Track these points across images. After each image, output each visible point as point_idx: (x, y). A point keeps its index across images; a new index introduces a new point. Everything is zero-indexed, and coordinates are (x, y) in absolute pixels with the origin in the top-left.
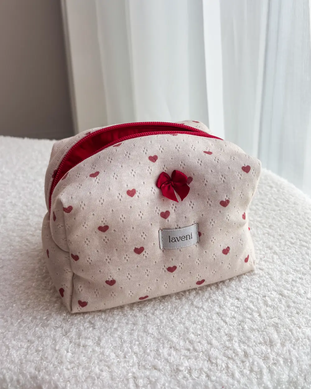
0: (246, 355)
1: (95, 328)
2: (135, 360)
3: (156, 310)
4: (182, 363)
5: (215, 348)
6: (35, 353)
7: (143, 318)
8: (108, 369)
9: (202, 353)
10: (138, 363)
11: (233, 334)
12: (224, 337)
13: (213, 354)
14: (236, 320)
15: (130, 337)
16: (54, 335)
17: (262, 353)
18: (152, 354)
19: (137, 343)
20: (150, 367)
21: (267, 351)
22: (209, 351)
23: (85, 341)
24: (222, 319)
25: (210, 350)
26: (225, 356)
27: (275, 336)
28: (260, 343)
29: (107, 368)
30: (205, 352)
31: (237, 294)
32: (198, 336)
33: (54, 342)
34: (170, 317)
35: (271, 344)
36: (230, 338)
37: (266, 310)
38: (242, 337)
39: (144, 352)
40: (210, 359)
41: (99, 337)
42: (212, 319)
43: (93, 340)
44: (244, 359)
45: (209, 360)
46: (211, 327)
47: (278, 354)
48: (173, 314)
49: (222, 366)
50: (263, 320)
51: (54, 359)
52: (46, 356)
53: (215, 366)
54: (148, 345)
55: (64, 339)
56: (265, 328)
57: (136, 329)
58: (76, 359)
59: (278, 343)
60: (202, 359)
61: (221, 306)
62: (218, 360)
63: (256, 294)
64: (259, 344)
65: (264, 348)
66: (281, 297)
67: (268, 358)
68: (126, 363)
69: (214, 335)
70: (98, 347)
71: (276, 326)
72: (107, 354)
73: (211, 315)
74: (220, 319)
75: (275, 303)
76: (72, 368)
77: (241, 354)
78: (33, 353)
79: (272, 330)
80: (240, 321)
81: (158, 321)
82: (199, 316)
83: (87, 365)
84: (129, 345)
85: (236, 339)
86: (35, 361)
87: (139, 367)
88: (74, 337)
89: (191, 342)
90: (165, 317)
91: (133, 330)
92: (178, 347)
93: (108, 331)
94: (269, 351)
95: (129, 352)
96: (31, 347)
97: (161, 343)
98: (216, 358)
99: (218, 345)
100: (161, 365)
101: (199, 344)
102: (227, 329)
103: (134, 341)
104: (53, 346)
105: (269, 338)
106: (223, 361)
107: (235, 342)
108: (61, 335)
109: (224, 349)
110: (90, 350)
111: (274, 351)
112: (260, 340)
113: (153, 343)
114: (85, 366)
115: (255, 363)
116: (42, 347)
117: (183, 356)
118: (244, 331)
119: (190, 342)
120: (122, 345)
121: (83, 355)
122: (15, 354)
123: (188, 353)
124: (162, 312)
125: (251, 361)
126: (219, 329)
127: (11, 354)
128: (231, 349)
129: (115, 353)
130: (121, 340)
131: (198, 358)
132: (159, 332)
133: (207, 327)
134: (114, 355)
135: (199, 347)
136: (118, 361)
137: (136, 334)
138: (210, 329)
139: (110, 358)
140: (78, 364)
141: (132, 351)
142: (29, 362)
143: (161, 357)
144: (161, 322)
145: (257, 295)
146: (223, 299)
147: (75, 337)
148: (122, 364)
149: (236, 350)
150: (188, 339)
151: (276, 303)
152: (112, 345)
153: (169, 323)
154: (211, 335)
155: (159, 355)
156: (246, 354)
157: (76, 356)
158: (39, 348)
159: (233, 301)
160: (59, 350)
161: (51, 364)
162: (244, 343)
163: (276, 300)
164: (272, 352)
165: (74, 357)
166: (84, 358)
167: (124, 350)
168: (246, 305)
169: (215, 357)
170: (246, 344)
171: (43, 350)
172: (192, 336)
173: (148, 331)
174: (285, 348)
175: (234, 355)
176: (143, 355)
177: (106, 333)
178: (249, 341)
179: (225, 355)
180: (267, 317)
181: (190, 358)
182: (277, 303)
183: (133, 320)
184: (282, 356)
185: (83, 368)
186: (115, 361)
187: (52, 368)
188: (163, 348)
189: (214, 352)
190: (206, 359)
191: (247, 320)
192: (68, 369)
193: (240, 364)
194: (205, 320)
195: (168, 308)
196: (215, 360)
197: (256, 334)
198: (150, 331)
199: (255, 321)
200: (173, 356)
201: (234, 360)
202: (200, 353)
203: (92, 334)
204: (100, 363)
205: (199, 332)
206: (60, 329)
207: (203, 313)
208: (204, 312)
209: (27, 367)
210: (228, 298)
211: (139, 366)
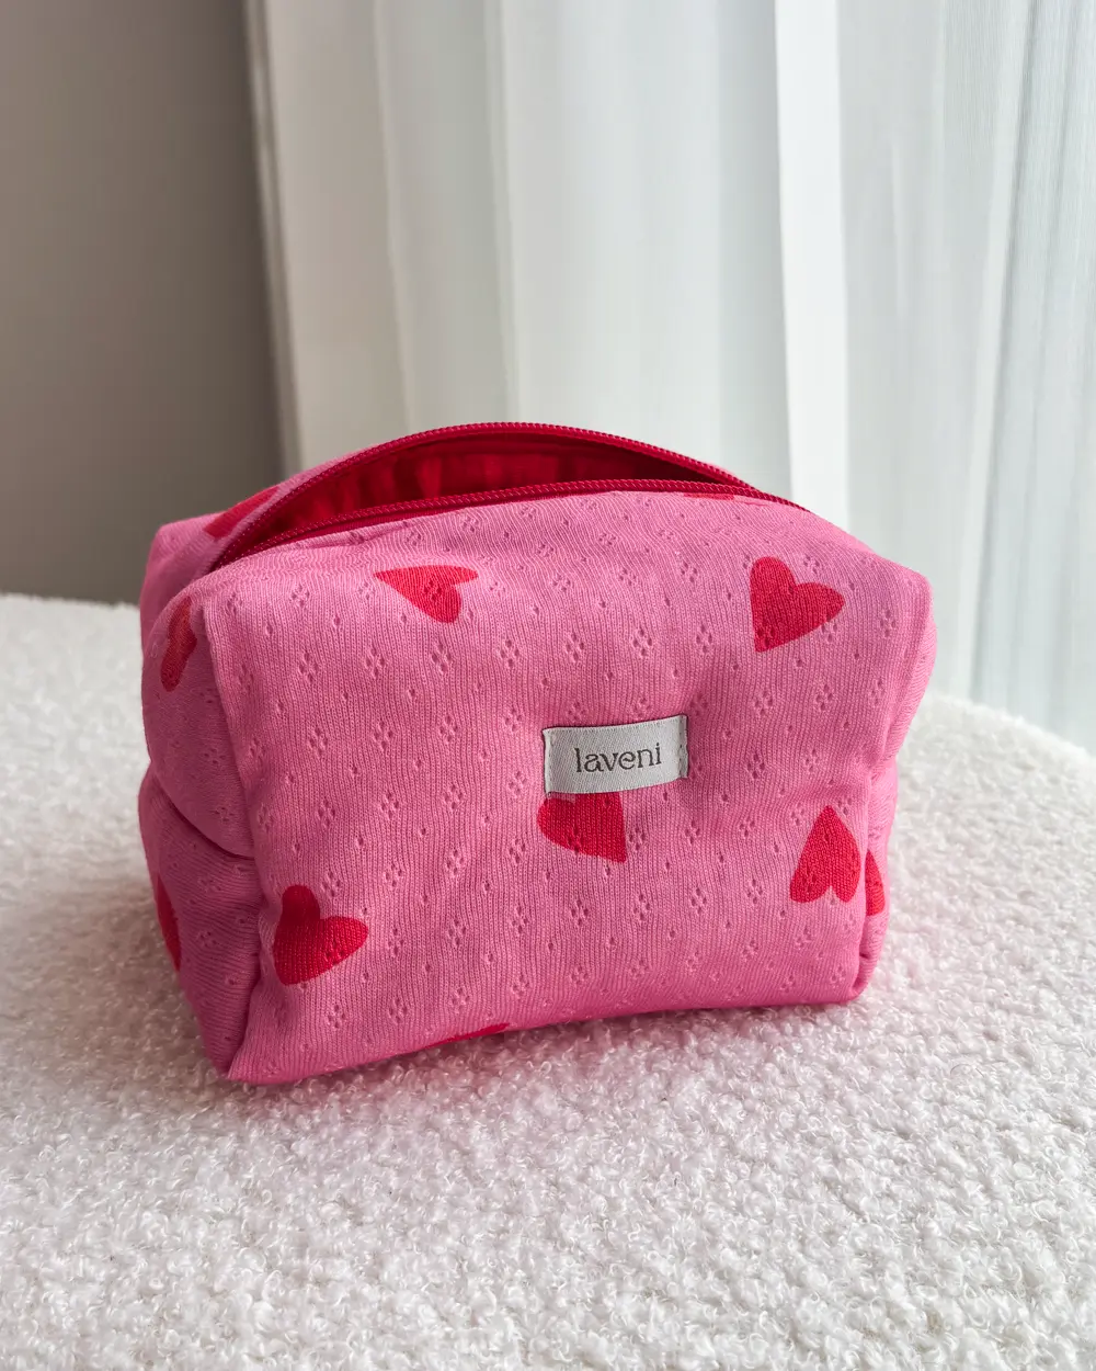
0: (935, 1324)
1: (361, 1224)
2: (510, 1334)
3: (592, 1164)
4: (690, 1347)
5: (814, 1298)
6: (136, 1302)
7: (544, 1191)
8: (408, 1362)
9: (765, 1313)
10: (524, 1345)
11: (886, 1251)
12: (850, 1260)
13: (807, 1318)
14: (896, 1203)
15: (492, 1252)
16: (209, 1244)
17: (997, 1321)
18: (578, 1313)
19: (520, 1274)
20: (567, 1356)
21: (1016, 1314)
22: (794, 1306)
23: (324, 1264)
24: (843, 1201)
25: (798, 1303)
26: (853, 1328)
27: (1046, 1261)
28: (989, 1285)
29: (403, 1356)
30: (779, 1312)
31: (901, 1117)
32: (750, 1257)
33: (206, 1265)
34: (646, 1191)
35: (1031, 1288)
36: (875, 1264)
37: (1012, 1173)
38: (921, 1264)
39: (547, 1308)
40: (799, 1335)
41: (376, 1254)
42: (805, 1199)
43: (352, 1263)
44: (927, 1339)
45: (795, 1338)
46: (802, 1226)
47: (1056, 1327)
48: (656, 1179)
49: (842, 1361)
50: (1001, 1204)
51: (205, 1324)
52: (176, 1311)
53: (817, 1358)
54: (562, 1283)
55: (243, 1255)
56: (1005, 1235)
57: (517, 1227)
58: (288, 1324)
59: (1056, 1287)
60: (763, 1333)
61: (840, 1156)
62: (828, 1338)
63: (973, 1117)
64: (985, 1287)
65: (1003, 1302)
66: (1066, 1130)
67: (1021, 1340)
68: (478, 1343)
69: (814, 1253)
70: (370, 1284)
71: (1049, 1230)
72: (406, 1311)
73: (801, 1184)
74: (834, 1198)
75: (1044, 1151)
76: (274, 1355)
77: (916, 1318)
78: (130, 1301)
79: (1032, 1241)
80: (912, 1210)
81: (600, 1201)
82: (755, 1188)
83: (330, 1345)
84: (491, 1282)
85: (897, 1269)
86: (136, 1330)
87: (526, 1356)
88: (282, 1248)
89: (725, 1276)
90: (627, 1190)
91: (504, 1231)
92: (675, 1293)
93: (410, 1233)
94: (1024, 1312)
95: (488, 1305)
96: (120, 1279)
97: (613, 1278)
98: (821, 1334)
99: (829, 1287)
100: (610, 1352)
101: (756, 1282)
102: (864, 1236)
103: (507, 1269)
104: (202, 1279)
105: (1024, 1270)
106: (846, 1345)
107: (894, 1277)
108: (234, 1243)
109: (851, 1302)
110: (343, 1293)
111: (1043, 1316)
112: (986, 1273)
113: (582, 1278)
114: (324, 1349)
115: (971, 1355)
116: (162, 1281)
117: (693, 1323)
118: (928, 1241)
119: (720, 1275)
120: (464, 1278)
121: (314, 1311)
122: (60, 1302)
123: (712, 1314)
124: (613, 1172)
125: (954, 1346)
126: (830, 1235)
127: (46, 1299)
128: (876, 1303)
129: (435, 1307)
130: (460, 1266)
131: (752, 1331)
132: (605, 1242)
133: (786, 1225)
134: (434, 1314)
135: (754, 1293)
136: (447, 1336)
137: (515, 1245)
138: (798, 1233)
139: (416, 1322)
140: (296, 1341)
141: (499, 1303)
142: (114, 1331)
143: (609, 1326)
144: (613, 1204)
145: (977, 1124)
146: (846, 1133)
147: (286, 1250)
148: (463, 1346)
149: (898, 1306)
150: (713, 1264)
151: (1047, 1149)
152: (426, 1280)
153: (644, 1209)
154: (803, 1251)
155: (603, 1317)
156: (936, 1321)
157: (290, 1312)
158: (152, 1285)
159: (885, 1142)
160: (225, 1292)
161: (193, 1340)
162: (926, 1282)
163: (1050, 1139)
164: (1036, 1320)
165: (280, 1315)
166: (317, 1322)
167: (469, 1298)
168: (934, 1153)
169: (817, 1329)
170: (936, 1287)
171: (166, 1291)
172: (729, 1257)
173: (560, 1234)
174: (1084, 1307)
175: (887, 1324)
176: (541, 1316)
177: (403, 1240)
178: (945, 1276)
179: (852, 1322)
180: (1013, 1195)
181: (719, 1331)
182: (1051, 1152)
183: (506, 1198)
184: (1074, 1335)
185: (314, 1356)
186: (435, 1333)
187: (198, 1352)
188: (619, 1294)
189: (812, 1313)
190: (780, 1336)
191: (938, 1204)
192: (259, 1359)
193: (913, 1356)
194: (779, 1203)
195: (638, 1158)
196: (818, 1341)
197: (975, 1252)
198: (571, 1236)
199: (971, 1208)
200: (656, 1320)
201: (888, 1342)
202: (759, 1313)
203: (350, 1241)
204: (379, 1340)
205: (755, 1243)
206: (229, 1224)
207: (770, 1177)
208: (774, 1174)
209: (106, 1349)
210: (866, 1129)
211: (528, 1352)
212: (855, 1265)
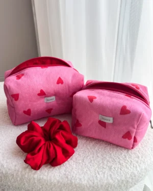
212: (124, 157)
